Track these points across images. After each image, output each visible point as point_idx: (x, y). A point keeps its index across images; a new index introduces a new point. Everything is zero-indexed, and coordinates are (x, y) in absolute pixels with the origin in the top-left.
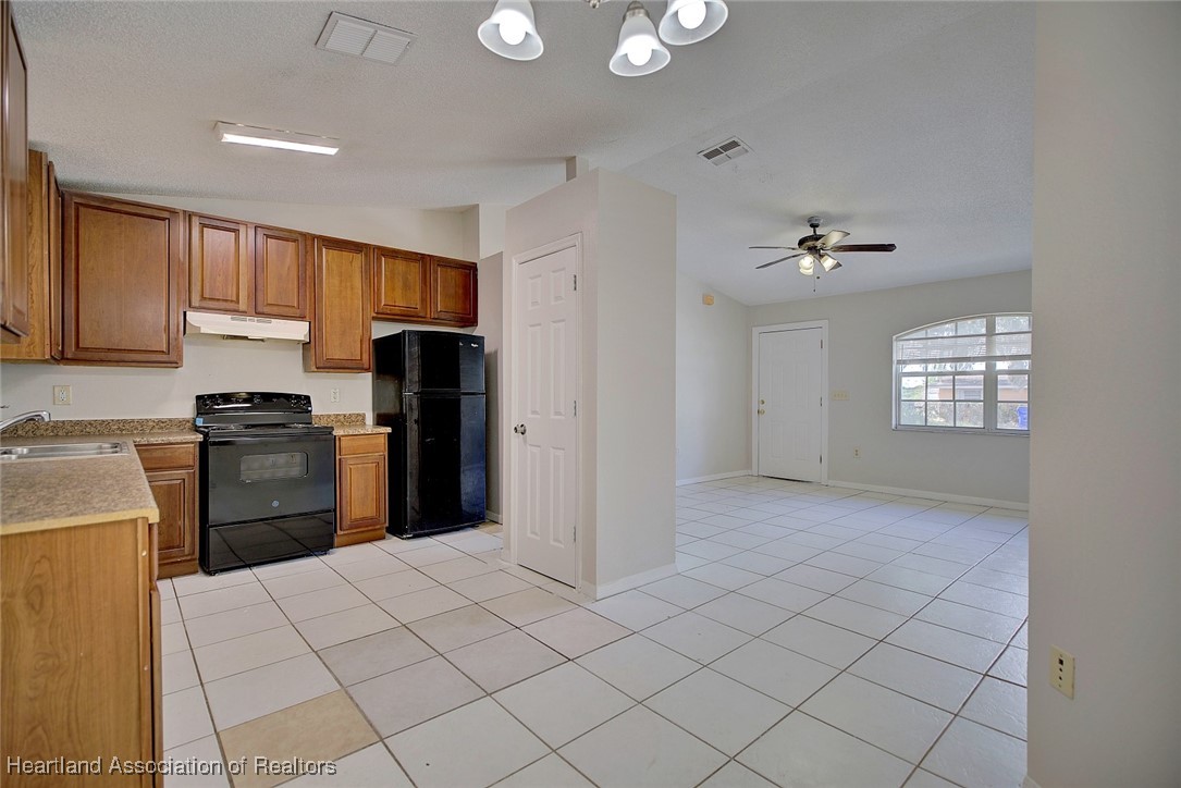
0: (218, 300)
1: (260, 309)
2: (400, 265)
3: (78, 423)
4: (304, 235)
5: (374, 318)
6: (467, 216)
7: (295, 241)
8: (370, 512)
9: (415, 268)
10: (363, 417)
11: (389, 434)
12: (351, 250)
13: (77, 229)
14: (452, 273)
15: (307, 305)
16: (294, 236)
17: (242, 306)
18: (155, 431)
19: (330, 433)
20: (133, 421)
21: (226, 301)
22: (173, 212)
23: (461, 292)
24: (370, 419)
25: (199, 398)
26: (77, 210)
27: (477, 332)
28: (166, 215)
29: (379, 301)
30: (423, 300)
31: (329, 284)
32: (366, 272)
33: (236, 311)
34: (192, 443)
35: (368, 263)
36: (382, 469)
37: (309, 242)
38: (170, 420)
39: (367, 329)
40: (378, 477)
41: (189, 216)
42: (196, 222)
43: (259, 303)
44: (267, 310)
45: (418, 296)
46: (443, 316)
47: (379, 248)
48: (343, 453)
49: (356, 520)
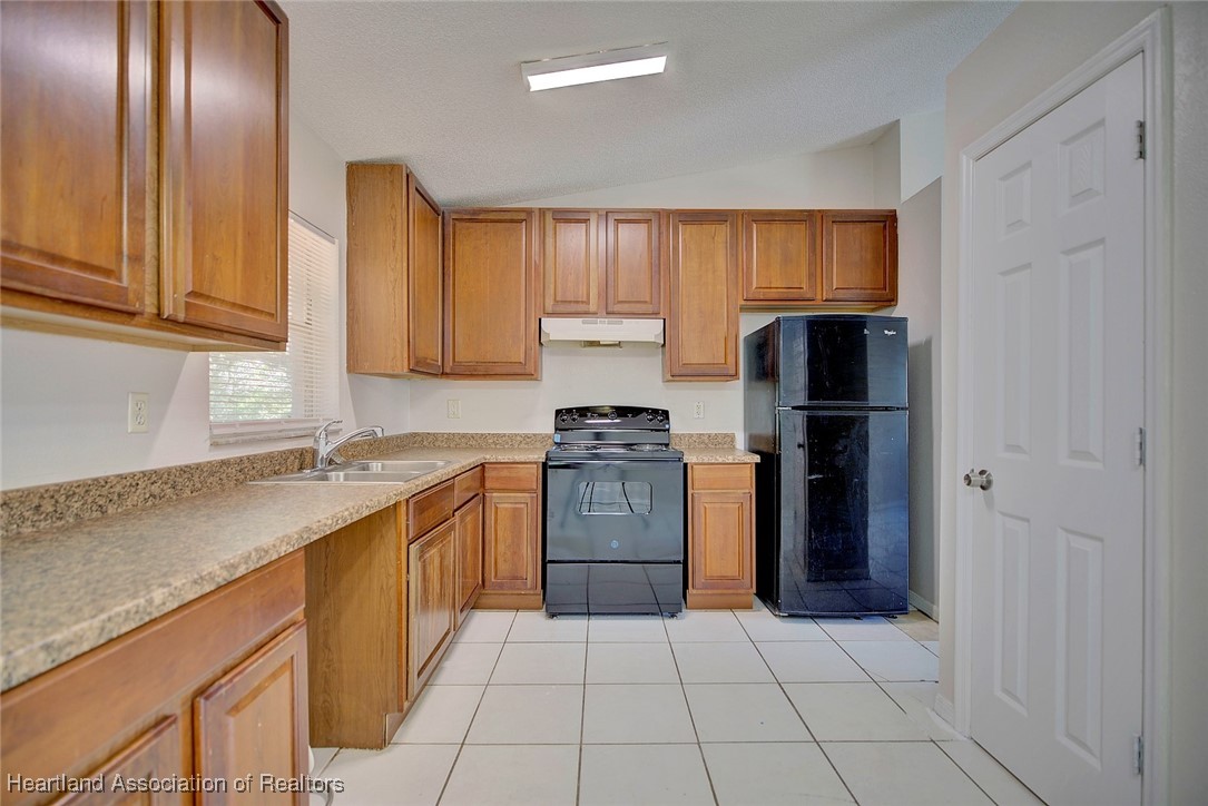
0: (570, 302)
1: (610, 309)
2: (778, 231)
3: (464, 436)
4: (658, 213)
5: (743, 309)
6: (882, 144)
7: (648, 221)
8: (731, 569)
9: (800, 233)
10: (732, 438)
11: (757, 464)
12: (713, 222)
13: (454, 245)
14: (857, 232)
15: (660, 298)
16: (648, 216)
17: (593, 307)
18: (522, 446)
19: (680, 460)
20: (505, 435)
21: (577, 302)
22: (529, 212)
23: (869, 256)
24: (741, 442)
25: (558, 412)
26: (454, 225)
27: (897, 312)
28: (523, 216)
29: (750, 282)
30: (812, 276)
31: (687, 268)
32: (731, 248)
33: (586, 313)
34: (536, 463)
35: (735, 236)
36: (747, 513)
37: (664, 221)
38: (534, 435)
39: (733, 324)
40: (741, 524)
41: (542, 212)
42: (549, 218)
43: (610, 301)
44: (617, 308)
45: (804, 271)
46: (841, 294)
47: (750, 213)
48: (696, 486)
49: (712, 578)
